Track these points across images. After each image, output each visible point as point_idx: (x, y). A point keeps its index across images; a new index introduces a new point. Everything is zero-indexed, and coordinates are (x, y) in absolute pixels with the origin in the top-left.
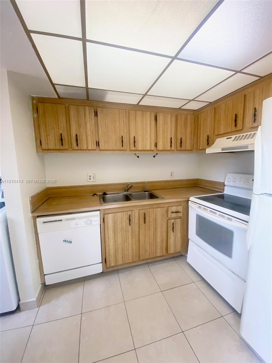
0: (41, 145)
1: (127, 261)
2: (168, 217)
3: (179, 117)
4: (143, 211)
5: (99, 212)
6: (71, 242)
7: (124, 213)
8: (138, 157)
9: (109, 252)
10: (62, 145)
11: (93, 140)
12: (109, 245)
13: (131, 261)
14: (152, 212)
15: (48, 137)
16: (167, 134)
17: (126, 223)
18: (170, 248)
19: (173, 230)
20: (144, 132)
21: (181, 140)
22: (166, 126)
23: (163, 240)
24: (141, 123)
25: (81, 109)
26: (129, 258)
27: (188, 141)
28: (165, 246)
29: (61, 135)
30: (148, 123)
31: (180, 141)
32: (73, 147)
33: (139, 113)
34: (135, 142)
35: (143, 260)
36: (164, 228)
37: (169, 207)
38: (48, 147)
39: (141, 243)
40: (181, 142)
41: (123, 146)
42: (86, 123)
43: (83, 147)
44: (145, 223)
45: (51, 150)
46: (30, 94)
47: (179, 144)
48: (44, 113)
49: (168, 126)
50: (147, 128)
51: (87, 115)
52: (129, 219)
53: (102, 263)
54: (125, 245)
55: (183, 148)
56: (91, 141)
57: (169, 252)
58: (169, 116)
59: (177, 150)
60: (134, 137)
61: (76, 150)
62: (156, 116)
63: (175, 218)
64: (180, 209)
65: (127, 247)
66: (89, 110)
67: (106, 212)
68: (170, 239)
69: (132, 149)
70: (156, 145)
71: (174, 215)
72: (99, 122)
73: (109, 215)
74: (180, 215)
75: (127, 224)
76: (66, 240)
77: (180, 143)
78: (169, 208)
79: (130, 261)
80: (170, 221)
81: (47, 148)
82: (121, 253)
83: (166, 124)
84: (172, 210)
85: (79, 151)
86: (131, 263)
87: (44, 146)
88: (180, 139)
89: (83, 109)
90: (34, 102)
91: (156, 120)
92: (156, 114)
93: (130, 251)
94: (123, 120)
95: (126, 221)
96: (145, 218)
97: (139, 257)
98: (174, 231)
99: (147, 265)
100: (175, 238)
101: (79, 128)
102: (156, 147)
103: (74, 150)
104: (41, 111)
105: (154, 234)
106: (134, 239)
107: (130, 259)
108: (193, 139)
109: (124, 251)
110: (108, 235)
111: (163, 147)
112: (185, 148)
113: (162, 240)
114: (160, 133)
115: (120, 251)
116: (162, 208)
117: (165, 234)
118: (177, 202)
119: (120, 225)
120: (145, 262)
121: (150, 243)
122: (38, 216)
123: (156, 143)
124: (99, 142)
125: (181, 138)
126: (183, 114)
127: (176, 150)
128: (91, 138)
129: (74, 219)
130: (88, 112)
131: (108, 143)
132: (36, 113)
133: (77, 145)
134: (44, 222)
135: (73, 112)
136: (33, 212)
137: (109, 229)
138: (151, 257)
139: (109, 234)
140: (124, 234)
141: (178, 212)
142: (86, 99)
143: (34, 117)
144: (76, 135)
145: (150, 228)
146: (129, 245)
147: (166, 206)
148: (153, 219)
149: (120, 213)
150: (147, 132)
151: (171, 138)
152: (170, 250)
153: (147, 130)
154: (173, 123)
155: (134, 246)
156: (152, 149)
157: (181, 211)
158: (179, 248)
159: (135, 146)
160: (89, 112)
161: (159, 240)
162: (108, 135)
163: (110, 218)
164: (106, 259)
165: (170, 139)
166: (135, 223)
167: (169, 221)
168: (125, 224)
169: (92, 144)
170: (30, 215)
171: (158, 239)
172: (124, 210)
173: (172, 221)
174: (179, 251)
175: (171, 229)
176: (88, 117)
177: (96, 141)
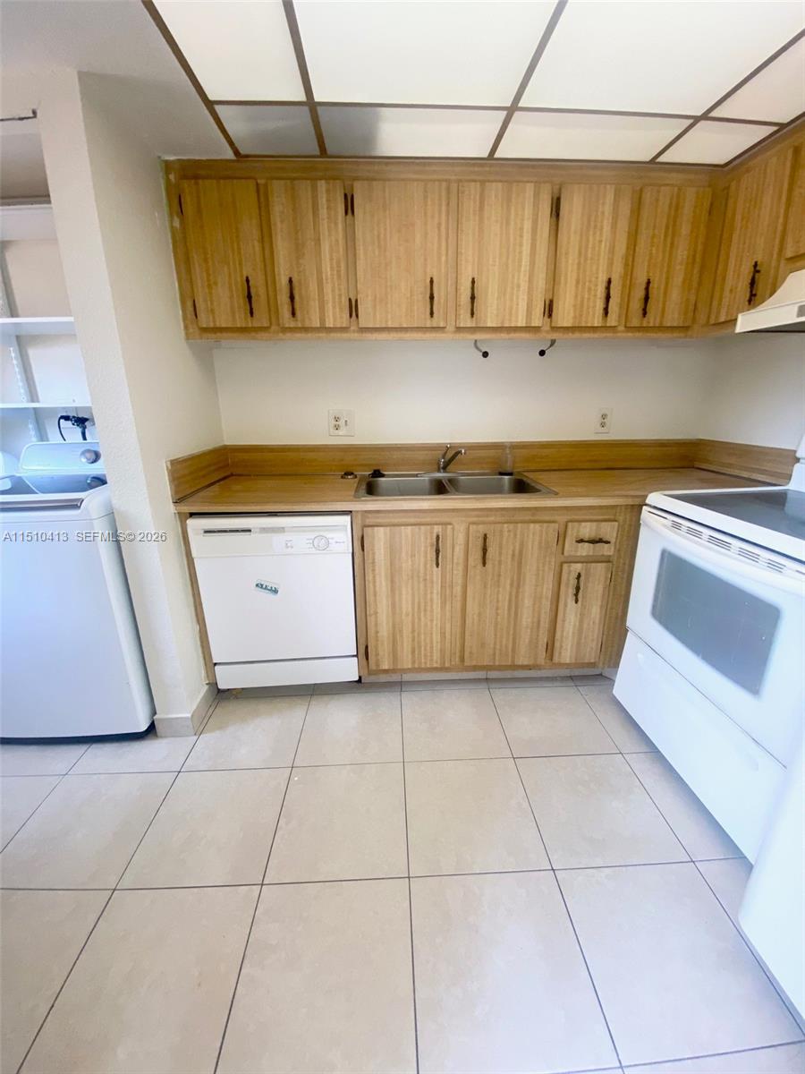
0: (196, 316)
1: (426, 663)
2: (563, 553)
3: (648, 197)
4: (482, 529)
5: (347, 519)
6: (276, 591)
7: (420, 529)
8: (485, 354)
9: (377, 632)
10: (252, 313)
11: (340, 296)
12: (376, 613)
13: (439, 666)
14: (512, 534)
15: (213, 291)
16: (594, 268)
17: (426, 557)
18: (561, 647)
19: (576, 595)
20: (510, 261)
21: (647, 289)
22: (591, 238)
23: (539, 622)
24: (501, 227)
25: (304, 189)
26: (431, 656)
27: (675, 295)
28: (546, 641)
29: (248, 281)
30: (527, 225)
31: (641, 293)
32: (281, 321)
33: (495, 191)
34: (473, 298)
35: (475, 668)
36: (545, 586)
37: (571, 521)
38: (214, 322)
39: (469, 622)
40: (647, 298)
41: (432, 314)
42: (319, 240)
43: (310, 319)
44: (484, 564)
45: (222, 330)
46: (160, 154)
47: (636, 305)
48: (199, 211)
49: (601, 234)
50: (521, 245)
51: (323, 212)
52: (435, 547)
53: (357, 656)
54: (423, 619)
55: (652, 319)
56: (334, 298)
57: (556, 659)
58: (610, 198)
59: (629, 329)
60: (473, 282)
61: (292, 330)
62: (559, 199)
63: (587, 561)
64: (609, 530)
65: (426, 625)
66: (328, 191)
67: (368, 521)
68: (564, 621)
69: (462, 325)
70: (549, 310)
71: (585, 550)
72: (359, 234)
73: (376, 528)
74: (606, 550)
75: (429, 562)
76: (262, 585)
77: (643, 301)
78: (570, 524)
79: (435, 665)
80: (569, 567)
81: (212, 325)
82: (410, 640)
83: (595, 227)
84: (578, 531)
85: (298, 335)
86: (436, 669)
87: (204, 320)
88: (644, 286)
89: (309, 188)
90: (172, 177)
91: (558, 215)
92: (560, 189)
93: (436, 638)
94: (436, 221)
95: (426, 553)
96: (485, 550)
97: (462, 659)
98: (580, 599)
99: (484, 685)
100: (581, 622)
101: (298, 258)
102: (550, 316)
103: (285, 330)
104: (189, 208)
105: (510, 601)
106: (448, 607)
107: (435, 658)
108: (695, 284)
109: (419, 634)
110: (375, 586)
111: (575, 317)
112: (661, 322)
113: (536, 620)
114: (570, 262)
115: (407, 632)
116: (545, 525)
117: (546, 605)
118: (601, 507)
119: (410, 563)
120: (481, 675)
121: (496, 624)
122: (192, 515)
123: (551, 302)
124: (356, 301)
125: (649, 282)
126: (668, 185)
127: (626, 327)
128: (333, 291)
129: (281, 530)
130: (324, 200)
131: (386, 303)
132: (178, 216)
133: (293, 314)
134: (206, 532)
135: (279, 206)
136: (177, 502)
137: (377, 568)
138: (497, 663)
139: (378, 584)
140: (419, 589)
141: (600, 541)
142: (319, 153)
143: (173, 230)
144: (290, 281)
145: (498, 581)
146: (432, 621)
147: (562, 519)
148: (513, 555)
149: (409, 528)
150: (520, 260)
151: (609, 282)
152: (560, 653)
153: (520, 253)
154: (623, 225)
155: (448, 626)
156: (536, 322)
157: (613, 541)
158: (590, 652)
159: (472, 314)
160: (328, 201)
161: (526, 618)
162: (386, 278)
163: (379, 538)
164: (367, 647)
165: (604, 285)
166: (455, 561)
167: (565, 566)
168: (422, 560)
169: (338, 310)
170: (172, 509)
171: (525, 616)
172: (423, 520)
173: (578, 567)
174: (592, 661)
175: (571, 591)
176: (325, 216)
177: (350, 300)
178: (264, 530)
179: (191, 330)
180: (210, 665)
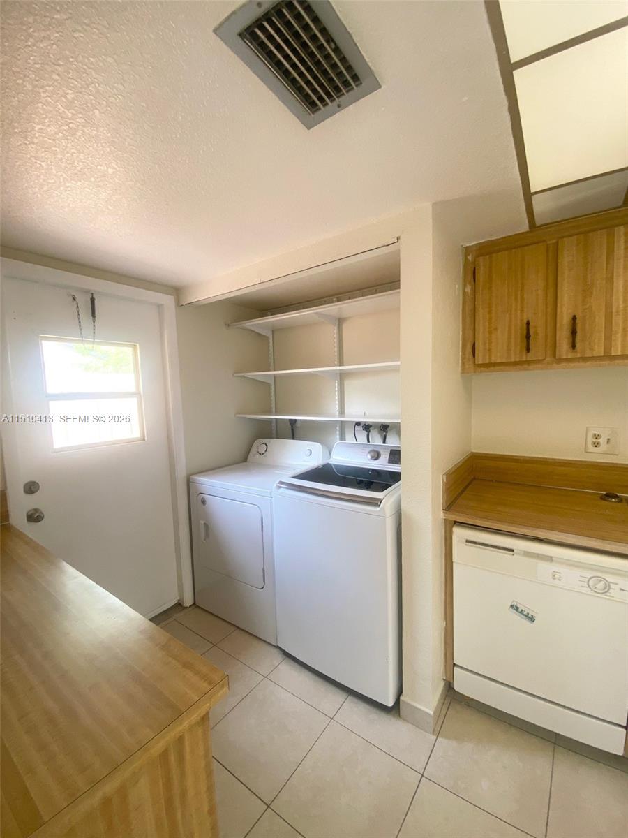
0: (474, 356)
6: (532, 619)
10: (528, 350)
15: (493, 335)
25: (599, 238)
29: (528, 323)
32: (557, 353)
38: (490, 358)
43: (592, 350)
45: (495, 365)
48: (490, 277)
53: (626, 728)
61: (567, 360)
76: (518, 608)
81: (487, 362)
85: (572, 365)
87: (480, 359)
89: (604, 237)
90: (470, 258)
101: (584, 297)
103: (559, 361)
104: (481, 277)
122: (456, 523)
129: (550, 559)
132: (470, 283)
133: (573, 346)
134: (467, 541)
136: (447, 508)
143: (464, 293)
144: (574, 318)
170: (441, 515)
178: (528, 554)
179: (467, 366)
180: (450, 664)
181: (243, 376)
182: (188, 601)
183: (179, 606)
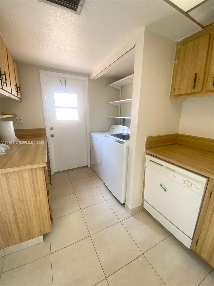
0: (174, 91)
5: (205, 180)
6: (166, 191)
10: (194, 87)
15: (182, 82)
29: (196, 75)
32: (207, 88)
38: (180, 92)
46: (176, 41)
48: (185, 55)
53: (192, 239)
61: (211, 91)
76: (162, 186)
81: (179, 94)
87: (177, 92)
90: (179, 47)
103: (208, 92)
104: (181, 55)
122: (149, 154)
129: (174, 171)
132: (177, 59)
134: (150, 161)
136: (146, 149)
143: (175, 64)
164: (198, 240)
170: (144, 150)
178: (167, 168)
179: (172, 96)
180: (143, 199)
181: (109, 104)
182: (89, 166)
183: (87, 166)
